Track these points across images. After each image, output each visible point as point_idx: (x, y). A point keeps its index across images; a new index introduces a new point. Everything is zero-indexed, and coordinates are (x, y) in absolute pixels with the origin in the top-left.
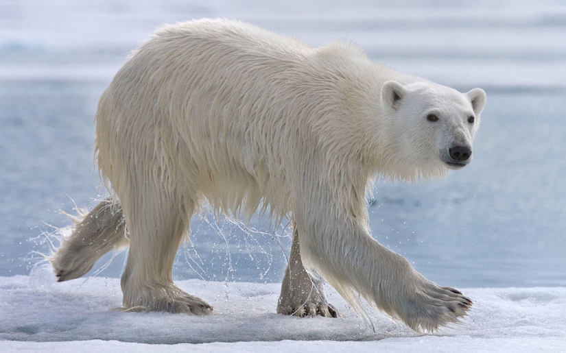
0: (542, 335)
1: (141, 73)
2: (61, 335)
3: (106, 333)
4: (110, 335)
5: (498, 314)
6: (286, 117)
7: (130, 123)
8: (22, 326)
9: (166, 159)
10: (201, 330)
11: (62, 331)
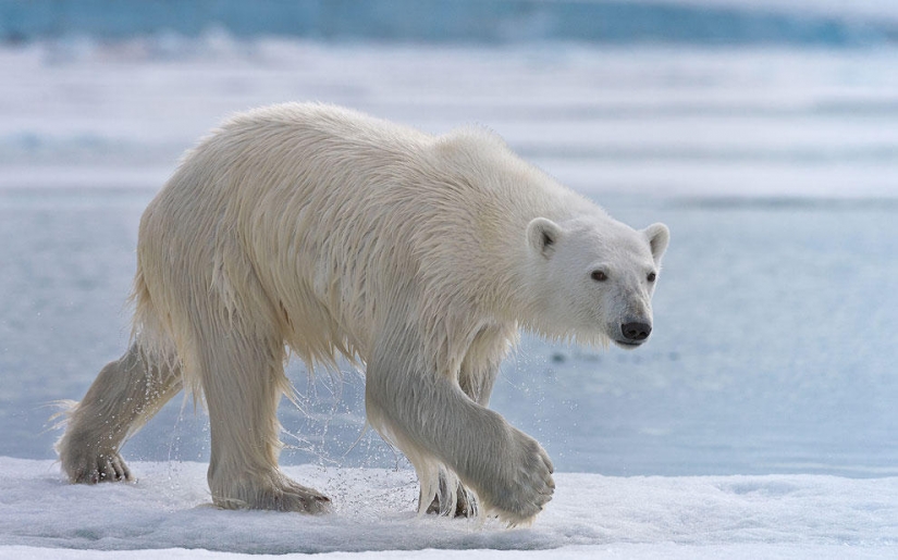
0: (771, 541)
1: (205, 181)
2: (134, 541)
3: (194, 539)
4: (198, 541)
5: (714, 512)
6: (380, 228)
7: (186, 249)
8: (82, 528)
9: (232, 296)
10: (318, 534)
11: (134, 535)
